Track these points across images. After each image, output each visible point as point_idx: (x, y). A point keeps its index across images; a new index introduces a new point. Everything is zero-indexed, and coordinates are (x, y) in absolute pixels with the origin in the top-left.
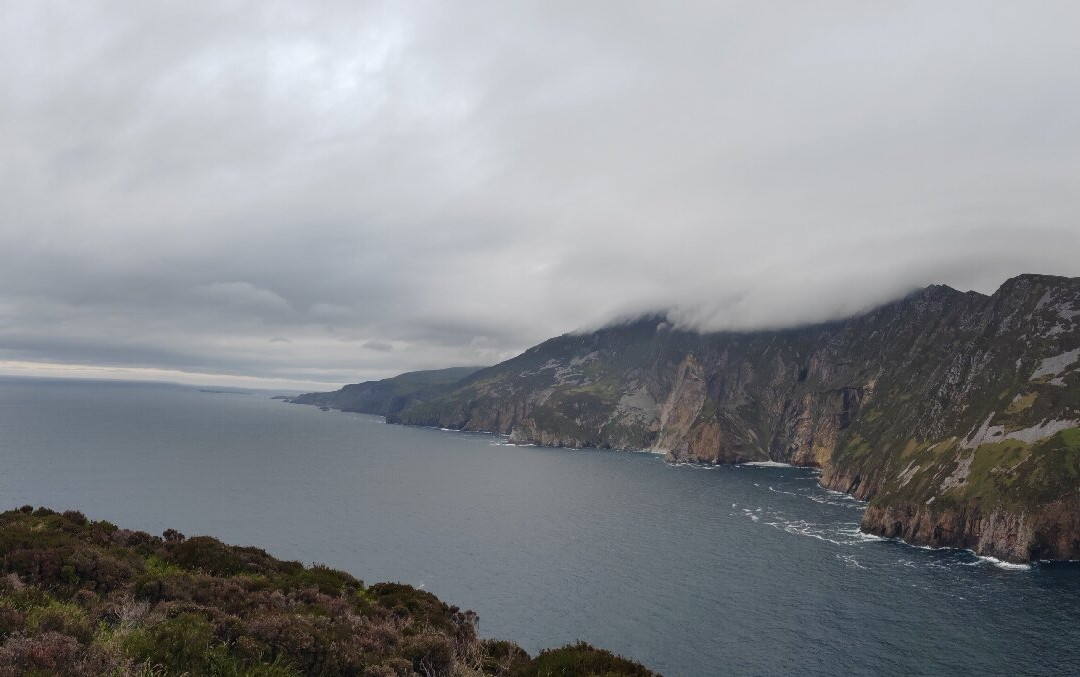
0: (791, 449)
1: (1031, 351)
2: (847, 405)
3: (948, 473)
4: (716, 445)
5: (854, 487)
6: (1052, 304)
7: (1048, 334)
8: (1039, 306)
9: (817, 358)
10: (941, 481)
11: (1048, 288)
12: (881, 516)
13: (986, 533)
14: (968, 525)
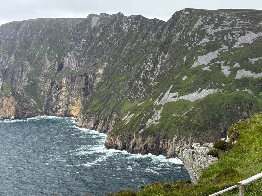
0: (56, 108)
1: (191, 52)
2: (87, 83)
3: (149, 117)
4: (13, 108)
5: (96, 126)
6: (202, 25)
7: (201, 42)
8: (195, 27)
9: (68, 57)
10: (146, 121)
11: (200, 17)
12: (115, 140)
13: (171, 147)
14: (161, 143)
